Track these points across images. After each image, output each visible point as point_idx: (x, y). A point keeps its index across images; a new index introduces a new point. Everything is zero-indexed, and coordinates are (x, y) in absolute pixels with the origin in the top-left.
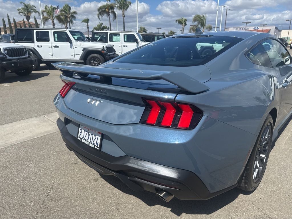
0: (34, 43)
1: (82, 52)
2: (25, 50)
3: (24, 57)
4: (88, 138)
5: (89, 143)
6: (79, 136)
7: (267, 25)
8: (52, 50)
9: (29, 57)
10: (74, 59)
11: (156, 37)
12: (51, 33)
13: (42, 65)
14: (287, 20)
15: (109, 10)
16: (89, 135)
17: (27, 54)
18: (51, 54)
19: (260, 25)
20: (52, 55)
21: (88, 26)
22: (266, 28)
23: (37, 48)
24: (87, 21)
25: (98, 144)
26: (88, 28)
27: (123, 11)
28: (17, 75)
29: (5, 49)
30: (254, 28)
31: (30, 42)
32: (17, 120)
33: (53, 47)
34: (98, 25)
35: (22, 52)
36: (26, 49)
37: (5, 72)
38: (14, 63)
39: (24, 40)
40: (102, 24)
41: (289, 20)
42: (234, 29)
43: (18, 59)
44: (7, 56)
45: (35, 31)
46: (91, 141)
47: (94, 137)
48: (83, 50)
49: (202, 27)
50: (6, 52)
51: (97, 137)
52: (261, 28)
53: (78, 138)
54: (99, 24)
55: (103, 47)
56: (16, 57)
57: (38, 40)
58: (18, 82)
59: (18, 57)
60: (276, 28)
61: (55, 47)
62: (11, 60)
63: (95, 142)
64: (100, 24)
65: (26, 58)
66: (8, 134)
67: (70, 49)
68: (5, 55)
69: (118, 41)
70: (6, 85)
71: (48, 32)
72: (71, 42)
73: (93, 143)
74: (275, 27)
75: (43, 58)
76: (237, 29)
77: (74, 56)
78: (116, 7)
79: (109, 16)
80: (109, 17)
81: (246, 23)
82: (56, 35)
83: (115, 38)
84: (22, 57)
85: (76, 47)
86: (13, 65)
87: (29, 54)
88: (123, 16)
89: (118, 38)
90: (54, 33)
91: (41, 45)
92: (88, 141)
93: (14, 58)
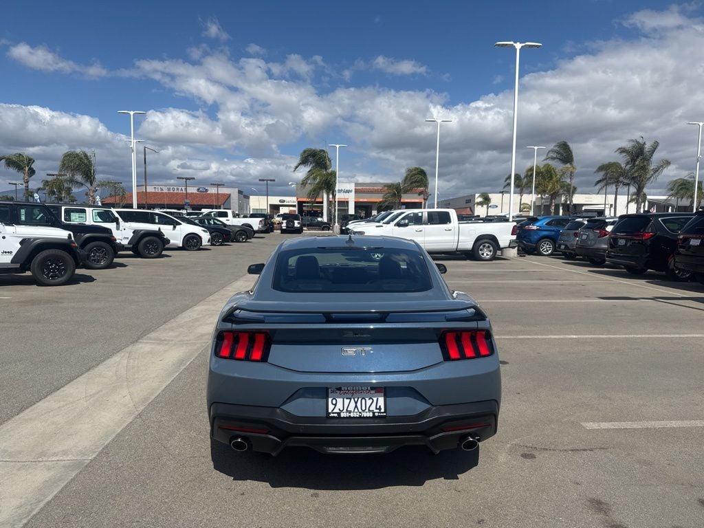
4: (356, 406)
5: (360, 413)
6: (330, 411)
7: (223, 185)
14: (260, 180)
16: (356, 403)
19: (212, 184)
22: (223, 191)
25: (380, 409)
30: (198, 189)
41: (264, 180)
42: (155, 188)
46: (364, 408)
47: (369, 402)
49: (87, 181)
51: (375, 399)
52: (212, 190)
53: (332, 415)
60: (240, 192)
63: (373, 408)
73: (369, 410)
74: (237, 190)
81: (184, 180)
92: (356, 410)
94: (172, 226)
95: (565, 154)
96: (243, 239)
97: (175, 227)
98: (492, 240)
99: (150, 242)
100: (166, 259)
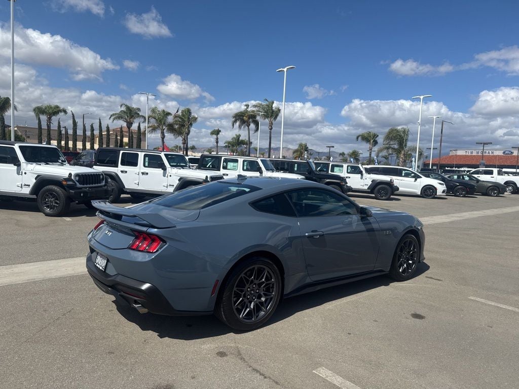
0: (117, 167)
1: (178, 182)
2: (101, 177)
3: (99, 185)
8: (139, 179)
9: (105, 185)
10: (167, 191)
11: (296, 165)
12: (141, 155)
13: (122, 196)
15: (249, 118)
17: (104, 181)
18: (137, 182)
19: (513, 148)
20: (138, 185)
21: (217, 139)
23: (120, 175)
24: (217, 132)
26: (217, 142)
27: (270, 120)
28: (87, 208)
29: (77, 175)
30: (504, 152)
31: (113, 165)
32: (65, 258)
33: (141, 174)
34: (234, 138)
35: (98, 180)
36: (103, 176)
37: (71, 203)
38: (85, 193)
39: (106, 162)
40: (240, 135)
42: (466, 152)
43: (90, 188)
44: (77, 183)
45: (121, 152)
48: (179, 180)
50: (77, 178)
52: (515, 153)
54: (235, 136)
55: (207, 177)
56: (88, 186)
57: (123, 164)
58: (84, 217)
59: (91, 185)
61: (143, 173)
62: (81, 188)
64: (237, 136)
65: (101, 187)
66: (50, 270)
67: (163, 177)
68: (75, 183)
69: (234, 169)
70: (68, 219)
71: (138, 154)
72: (164, 169)
75: (126, 187)
76: (472, 153)
77: (167, 187)
78: (259, 115)
79: (248, 127)
80: (249, 129)
81: (483, 144)
82: (147, 158)
83: (230, 165)
84: (96, 185)
85: (170, 176)
86: (82, 195)
87: (106, 182)
88: (270, 127)
89: (235, 164)
90: (145, 156)
91: (126, 170)
93: (85, 186)
94: (414, 179)
96: (495, 193)
97: (416, 180)
99: (383, 189)
100: (394, 201)
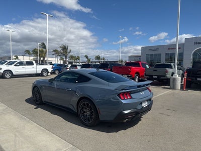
95: (44, 46)
98: (46, 70)
